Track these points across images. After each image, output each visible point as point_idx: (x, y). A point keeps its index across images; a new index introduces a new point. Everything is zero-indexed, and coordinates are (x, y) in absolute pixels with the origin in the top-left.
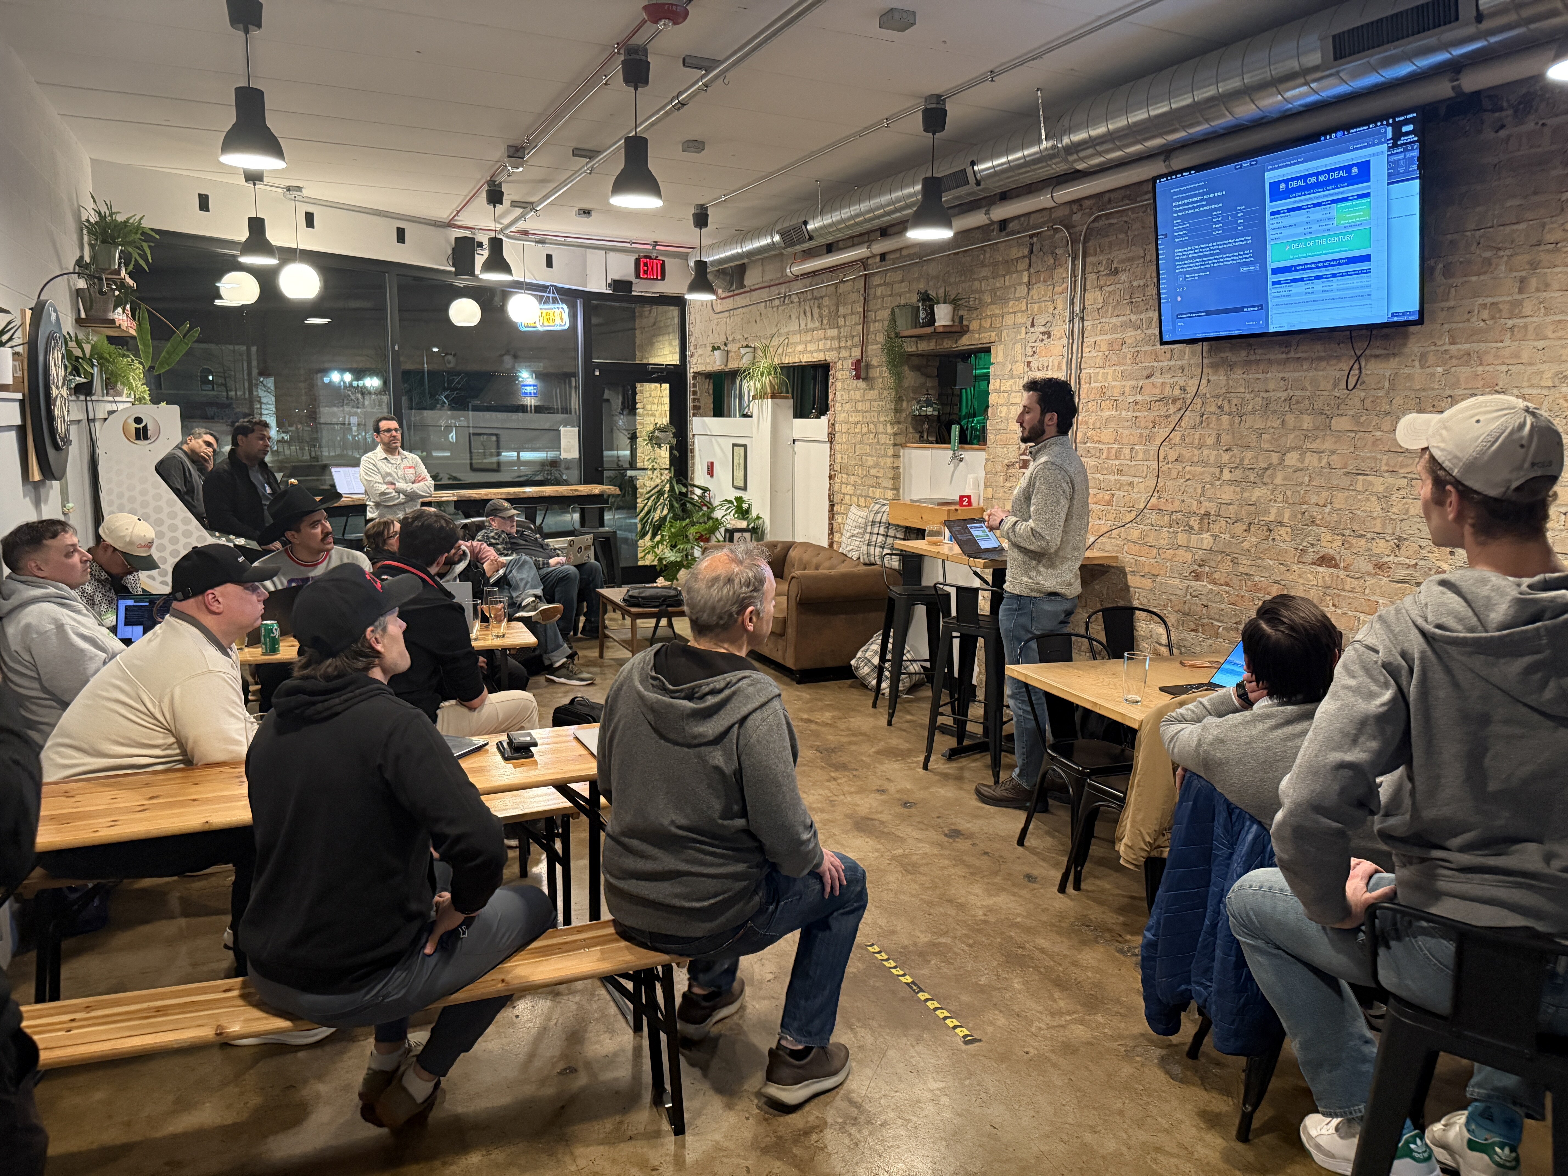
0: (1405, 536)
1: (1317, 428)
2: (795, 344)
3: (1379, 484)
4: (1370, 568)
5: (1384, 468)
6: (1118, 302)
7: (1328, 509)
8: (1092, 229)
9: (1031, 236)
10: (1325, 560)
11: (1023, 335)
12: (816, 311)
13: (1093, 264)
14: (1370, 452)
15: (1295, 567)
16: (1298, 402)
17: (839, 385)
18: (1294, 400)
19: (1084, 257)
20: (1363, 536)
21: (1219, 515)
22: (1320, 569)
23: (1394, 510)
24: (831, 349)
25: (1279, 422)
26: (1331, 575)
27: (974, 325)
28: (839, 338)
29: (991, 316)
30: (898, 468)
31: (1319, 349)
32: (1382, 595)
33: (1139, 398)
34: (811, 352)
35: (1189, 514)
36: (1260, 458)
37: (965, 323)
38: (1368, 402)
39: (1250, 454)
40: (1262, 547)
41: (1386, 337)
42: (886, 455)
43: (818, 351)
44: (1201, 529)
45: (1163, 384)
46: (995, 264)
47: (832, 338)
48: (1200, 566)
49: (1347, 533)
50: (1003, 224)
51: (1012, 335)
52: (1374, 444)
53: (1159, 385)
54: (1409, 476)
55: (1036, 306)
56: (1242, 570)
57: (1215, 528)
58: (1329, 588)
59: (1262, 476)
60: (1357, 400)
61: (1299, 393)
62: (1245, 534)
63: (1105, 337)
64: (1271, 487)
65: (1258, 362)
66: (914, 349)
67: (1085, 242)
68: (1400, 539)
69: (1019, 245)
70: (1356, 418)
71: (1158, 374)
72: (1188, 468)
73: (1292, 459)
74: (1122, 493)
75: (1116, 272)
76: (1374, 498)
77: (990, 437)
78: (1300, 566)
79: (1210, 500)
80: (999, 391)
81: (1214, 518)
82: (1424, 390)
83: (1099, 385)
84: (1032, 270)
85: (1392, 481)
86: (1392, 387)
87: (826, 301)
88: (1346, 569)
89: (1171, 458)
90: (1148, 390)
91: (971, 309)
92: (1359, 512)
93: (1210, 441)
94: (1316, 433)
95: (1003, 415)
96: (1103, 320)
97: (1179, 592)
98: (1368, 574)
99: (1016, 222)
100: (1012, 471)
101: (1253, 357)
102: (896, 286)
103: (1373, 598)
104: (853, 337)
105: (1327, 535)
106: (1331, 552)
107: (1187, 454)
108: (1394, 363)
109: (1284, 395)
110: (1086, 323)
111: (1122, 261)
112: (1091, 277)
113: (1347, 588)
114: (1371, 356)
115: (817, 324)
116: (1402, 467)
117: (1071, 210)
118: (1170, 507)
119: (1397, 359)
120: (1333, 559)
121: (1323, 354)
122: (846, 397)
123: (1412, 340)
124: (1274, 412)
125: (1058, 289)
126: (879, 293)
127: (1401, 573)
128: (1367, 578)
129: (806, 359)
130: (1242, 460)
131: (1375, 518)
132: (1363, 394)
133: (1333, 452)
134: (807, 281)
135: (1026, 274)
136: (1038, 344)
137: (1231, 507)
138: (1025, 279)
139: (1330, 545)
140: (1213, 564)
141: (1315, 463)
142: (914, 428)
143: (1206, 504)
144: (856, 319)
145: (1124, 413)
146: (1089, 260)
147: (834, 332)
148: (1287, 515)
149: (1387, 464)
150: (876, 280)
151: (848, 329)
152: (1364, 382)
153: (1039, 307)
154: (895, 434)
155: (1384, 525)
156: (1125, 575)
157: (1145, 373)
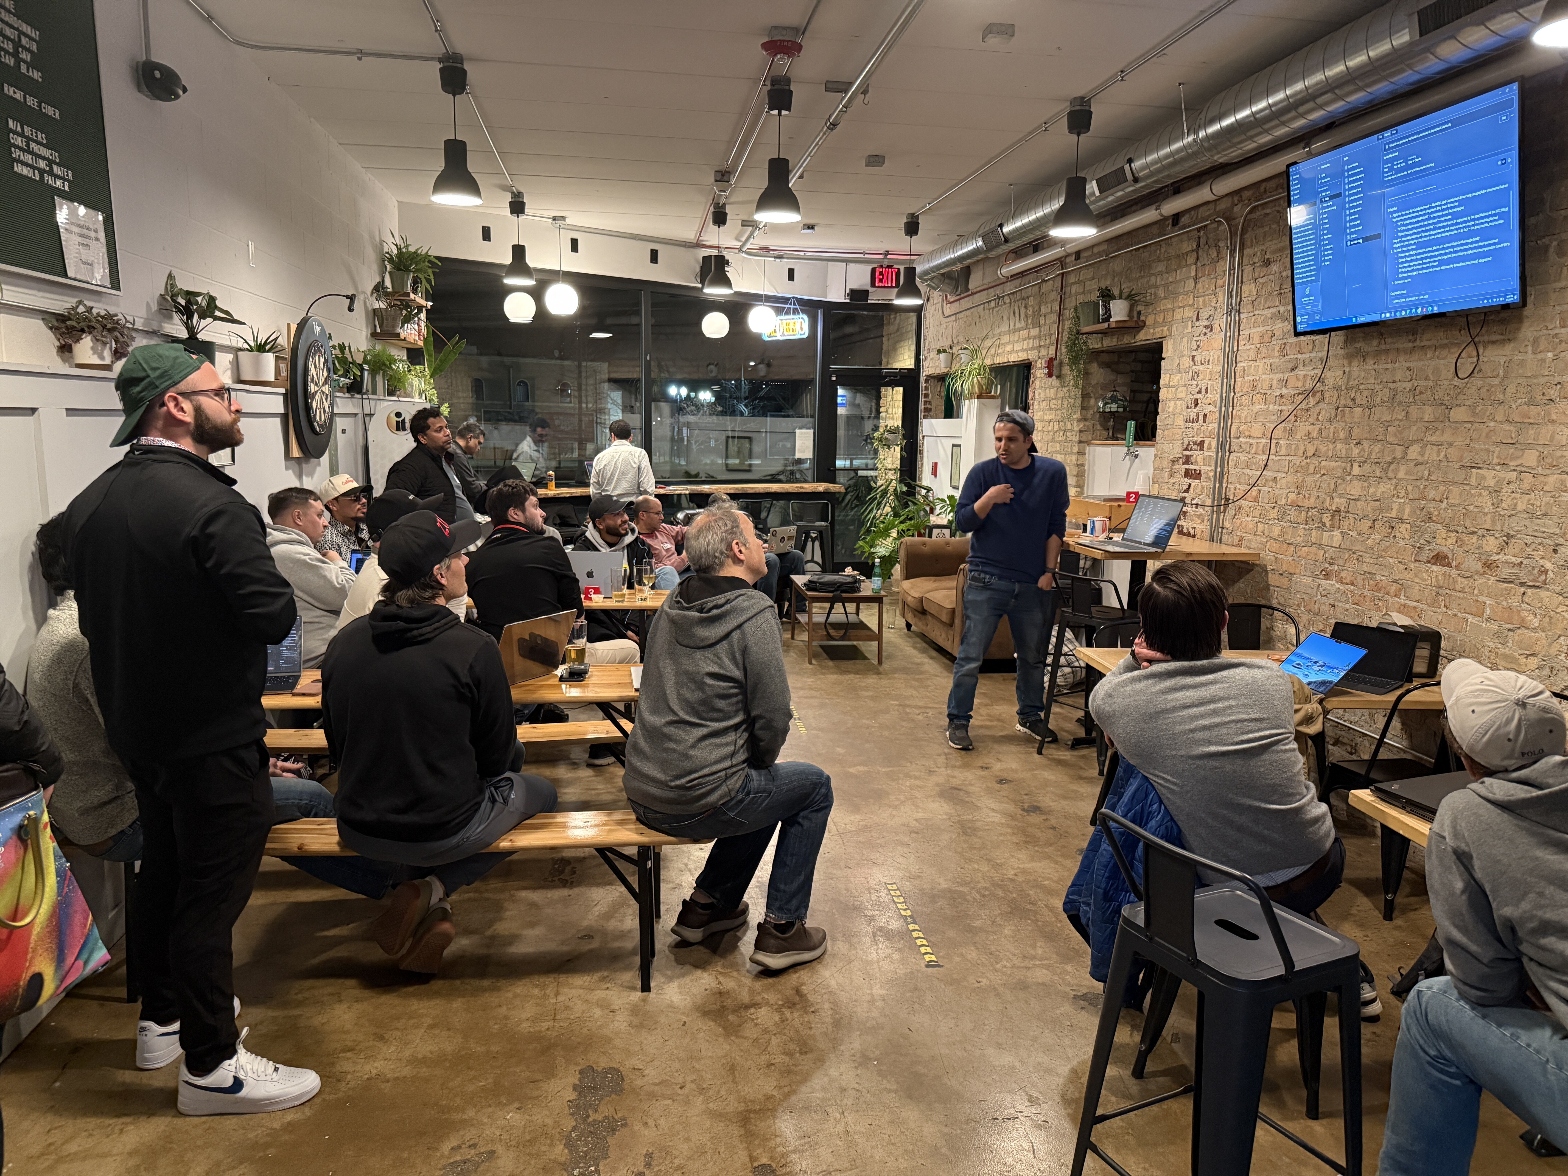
0: (1512, 533)
1: (1437, 420)
2: (1005, 344)
3: (1490, 477)
4: (1479, 566)
5: (1496, 461)
6: (1270, 294)
7: (1443, 505)
8: (1250, 220)
9: (1199, 230)
10: (1439, 559)
11: (1189, 330)
12: (1023, 310)
13: (1250, 256)
14: (1484, 444)
15: (1412, 566)
16: (1421, 393)
17: (1037, 383)
18: (1417, 392)
19: (1242, 249)
20: (1474, 533)
21: (1348, 512)
22: (1435, 568)
23: (1504, 505)
24: (1032, 349)
25: (1403, 413)
26: (1444, 574)
27: (1150, 321)
28: (1040, 338)
29: (1163, 311)
30: (1082, 465)
31: (1441, 336)
32: (1489, 596)
33: (1284, 391)
34: (1017, 352)
35: (1322, 510)
36: (1386, 452)
37: (1142, 318)
38: (1484, 390)
39: (1377, 448)
40: (1385, 544)
41: (1503, 321)
42: (1072, 453)
43: (1023, 350)
44: (1332, 526)
45: (1305, 376)
46: (1168, 259)
47: (1035, 338)
48: (1331, 564)
49: (1460, 529)
50: (1176, 218)
51: (1181, 329)
52: (1488, 436)
53: (1301, 378)
54: (1518, 469)
55: (1201, 300)
56: (1366, 569)
57: (1345, 524)
58: (1441, 587)
59: (1386, 471)
60: (1474, 389)
61: (1422, 383)
62: (1370, 531)
63: (1258, 329)
64: (1394, 481)
65: (1387, 351)
66: (1099, 345)
67: (1243, 234)
68: (1508, 536)
69: (1189, 239)
70: (1472, 408)
71: (1301, 367)
72: (1323, 463)
73: (1414, 452)
74: (1266, 489)
75: (1267, 263)
76: (1485, 493)
77: (1159, 432)
78: (1417, 564)
79: (1341, 496)
80: (1168, 386)
81: (1343, 514)
82: (1535, 377)
83: (1251, 378)
84: (1199, 264)
85: (1502, 474)
86: (1506, 376)
87: (1031, 301)
88: (1457, 567)
89: (1310, 454)
90: (1291, 384)
91: (1148, 304)
92: (1471, 508)
93: (1342, 435)
94: (1436, 424)
95: (1171, 410)
96: (1256, 312)
97: (1309, 591)
98: (1477, 573)
99: (1187, 216)
100: (1176, 467)
101: (1383, 347)
102: (1088, 283)
103: (1481, 599)
104: (1051, 335)
105: (1442, 532)
106: (1445, 550)
107: (1323, 448)
108: (1508, 349)
109: (1408, 385)
110: (1242, 316)
111: (1275, 252)
112: (1248, 269)
113: (1458, 587)
114: (1488, 342)
115: (1023, 324)
116: (1511, 460)
117: (1233, 201)
118: (1307, 503)
119: (1512, 345)
120: (1446, 557)
121: (1446, 341)
122: (1042, 395)
123: (1526, 324)
124: (1400, 403)
125: (1220, 282)
126: (1073, 291)
127: (1506, 572)
128: (1476, 577)
129: (1013, 358)
130: (1370, 453)
131: (1485, 514)
132: (1480, 383)
133: (1451, 445)
134: (1018, 282)
135: (1193, 267)
136: (1202, 338)
137: (1358, 503)
138: (1193, 274)
139: (1445, 543)
140: (1341, 562)
141: (1434, 457)
142: (1101, 425)
143: (1337, 500)
144: (1055, 317)
145: (1271, 406)
146: (1247, 251)
147: (1035, 332)
148: (1407, 511)
149: (1498, 457)
150: (1072, 279)
151: (1047, 327)
152: (1480, 370)
153: (1204, 301)
154: (1081, 431)
155: (1494, 522)
156: (1267, 572)
157: (1290, 366)
